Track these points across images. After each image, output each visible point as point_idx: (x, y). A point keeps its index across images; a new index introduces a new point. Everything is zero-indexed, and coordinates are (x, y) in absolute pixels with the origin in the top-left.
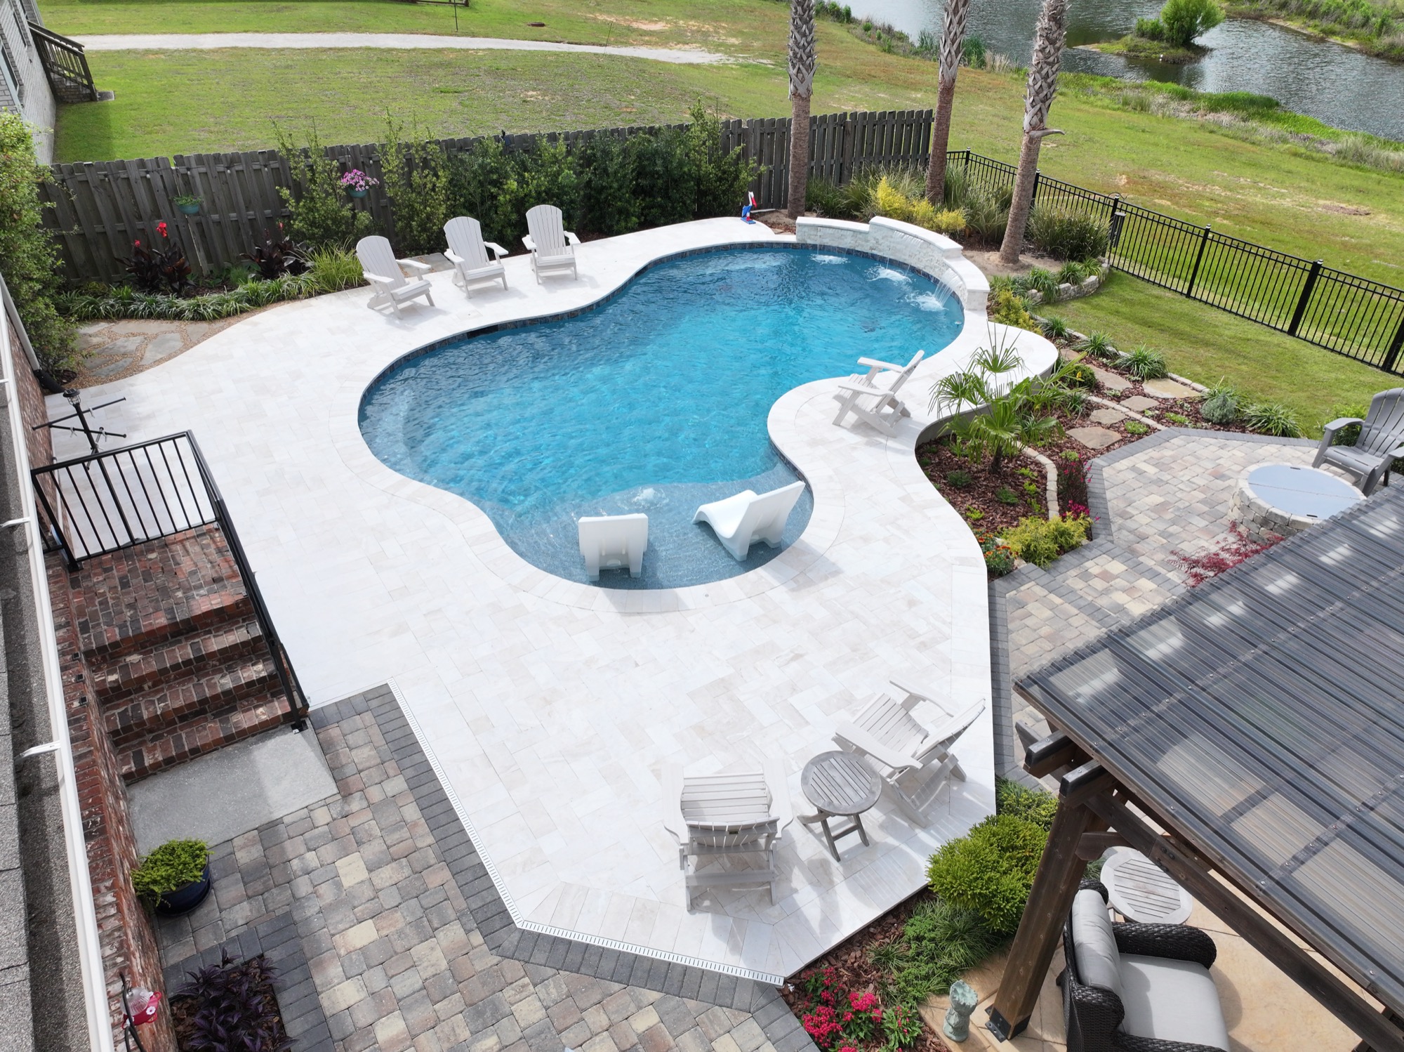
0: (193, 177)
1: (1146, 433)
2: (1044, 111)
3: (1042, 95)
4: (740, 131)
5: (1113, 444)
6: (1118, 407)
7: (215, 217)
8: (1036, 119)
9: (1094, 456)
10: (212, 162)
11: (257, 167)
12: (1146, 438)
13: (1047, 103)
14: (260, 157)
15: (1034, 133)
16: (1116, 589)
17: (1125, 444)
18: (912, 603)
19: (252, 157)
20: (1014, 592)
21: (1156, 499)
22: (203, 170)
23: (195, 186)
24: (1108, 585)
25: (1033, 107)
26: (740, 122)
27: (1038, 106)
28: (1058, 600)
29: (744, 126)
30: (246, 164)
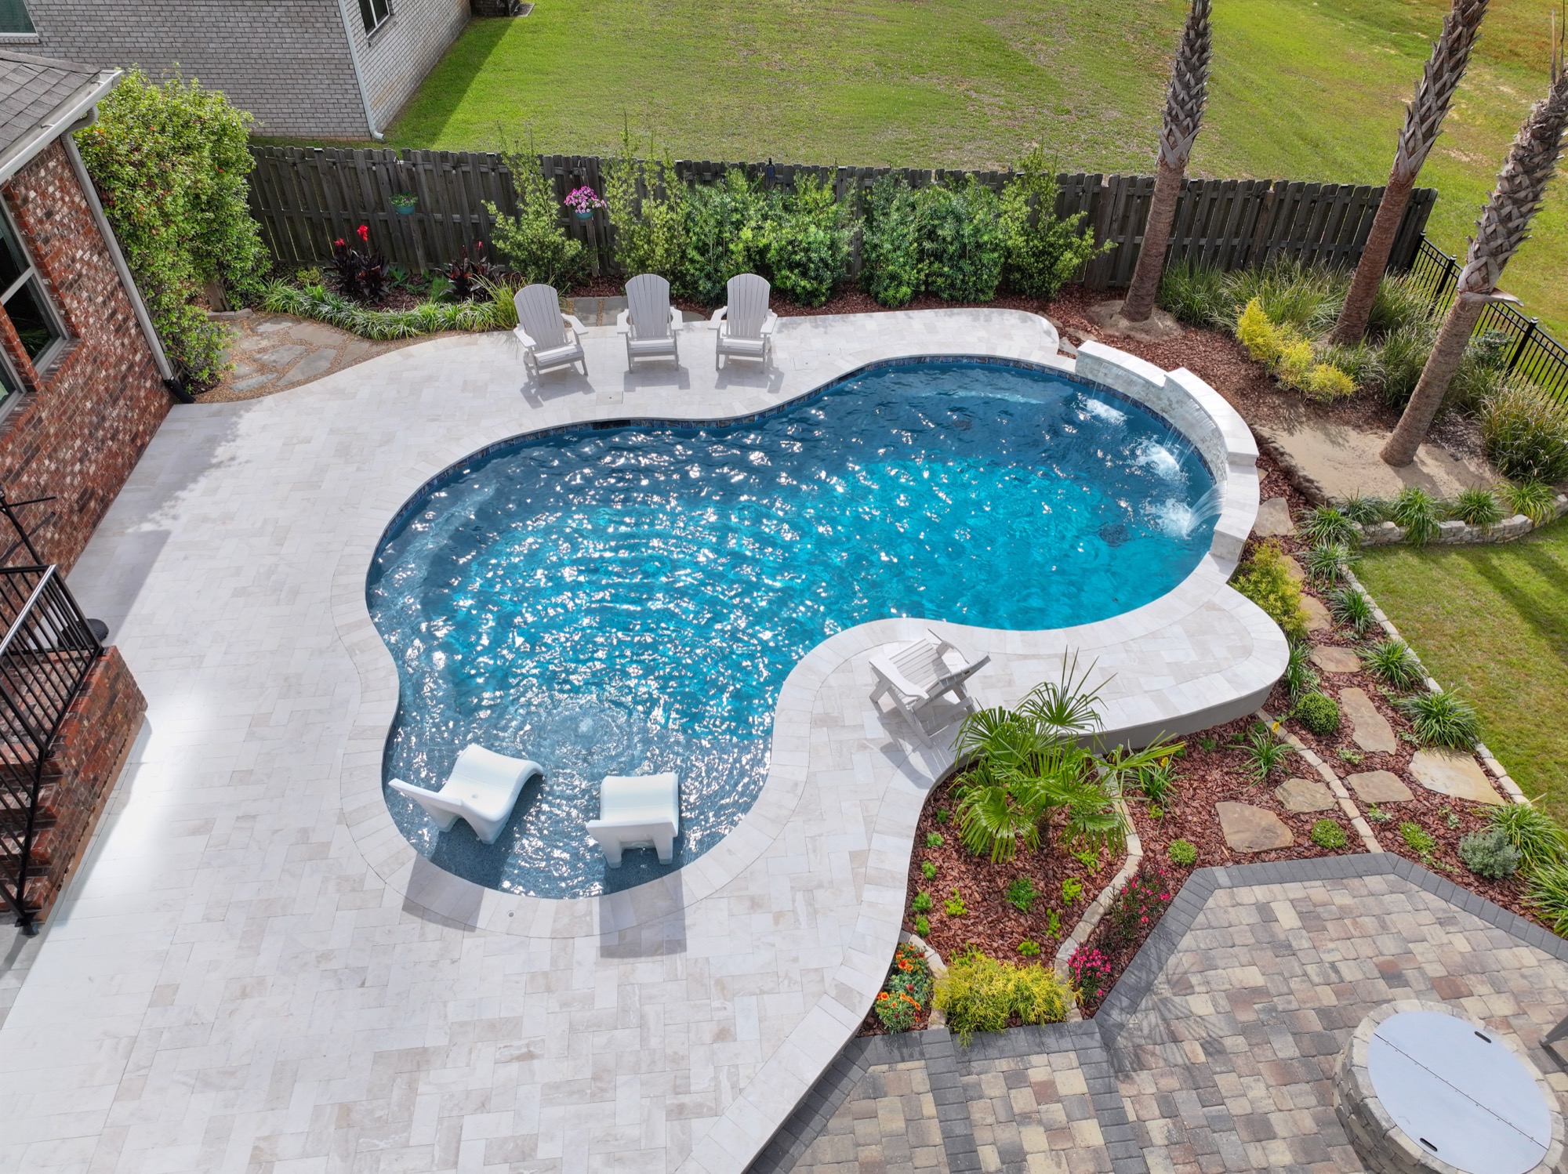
0: (418, 174)
1: (1338, 850)
2: (1493, 268)
3: (1494, 244)
4: (1096, 190)
5: (1267, 852)
6: (1336, 784)
7: (438, 216)
8: (1476, 276)
9: (1223, 862)
10: (438, 159)
11: (484, 170)
12: (1332, 858)
13: (1501, 258)
14: (488, 159)
15: (1468, 295)
16: (1040, 1122)
17: (1289, 858)
18: (723, 1034)
19: (480, 158)
20: (885, 1067)
21: (1253, 977)
22: (429, 167)
23: (420, 183)
24: (1035, 1107)
25: (1477, 258)
26: (1099, 178)
27: (1484, 259)
28: (929, 1107)
29: (1105, 183)
30: (474, 166)
